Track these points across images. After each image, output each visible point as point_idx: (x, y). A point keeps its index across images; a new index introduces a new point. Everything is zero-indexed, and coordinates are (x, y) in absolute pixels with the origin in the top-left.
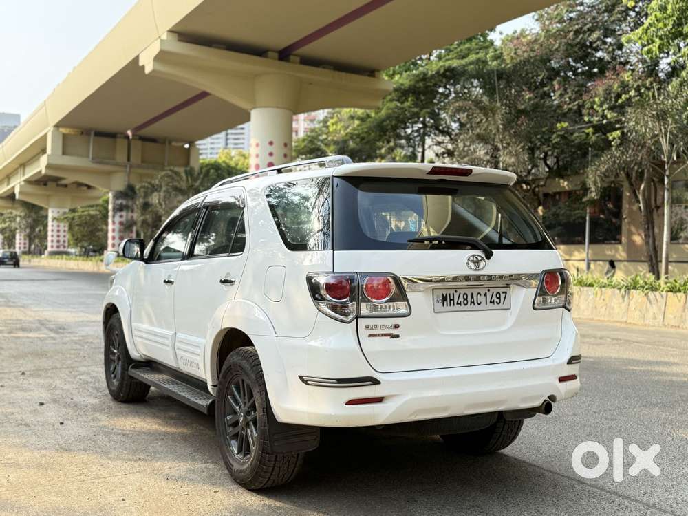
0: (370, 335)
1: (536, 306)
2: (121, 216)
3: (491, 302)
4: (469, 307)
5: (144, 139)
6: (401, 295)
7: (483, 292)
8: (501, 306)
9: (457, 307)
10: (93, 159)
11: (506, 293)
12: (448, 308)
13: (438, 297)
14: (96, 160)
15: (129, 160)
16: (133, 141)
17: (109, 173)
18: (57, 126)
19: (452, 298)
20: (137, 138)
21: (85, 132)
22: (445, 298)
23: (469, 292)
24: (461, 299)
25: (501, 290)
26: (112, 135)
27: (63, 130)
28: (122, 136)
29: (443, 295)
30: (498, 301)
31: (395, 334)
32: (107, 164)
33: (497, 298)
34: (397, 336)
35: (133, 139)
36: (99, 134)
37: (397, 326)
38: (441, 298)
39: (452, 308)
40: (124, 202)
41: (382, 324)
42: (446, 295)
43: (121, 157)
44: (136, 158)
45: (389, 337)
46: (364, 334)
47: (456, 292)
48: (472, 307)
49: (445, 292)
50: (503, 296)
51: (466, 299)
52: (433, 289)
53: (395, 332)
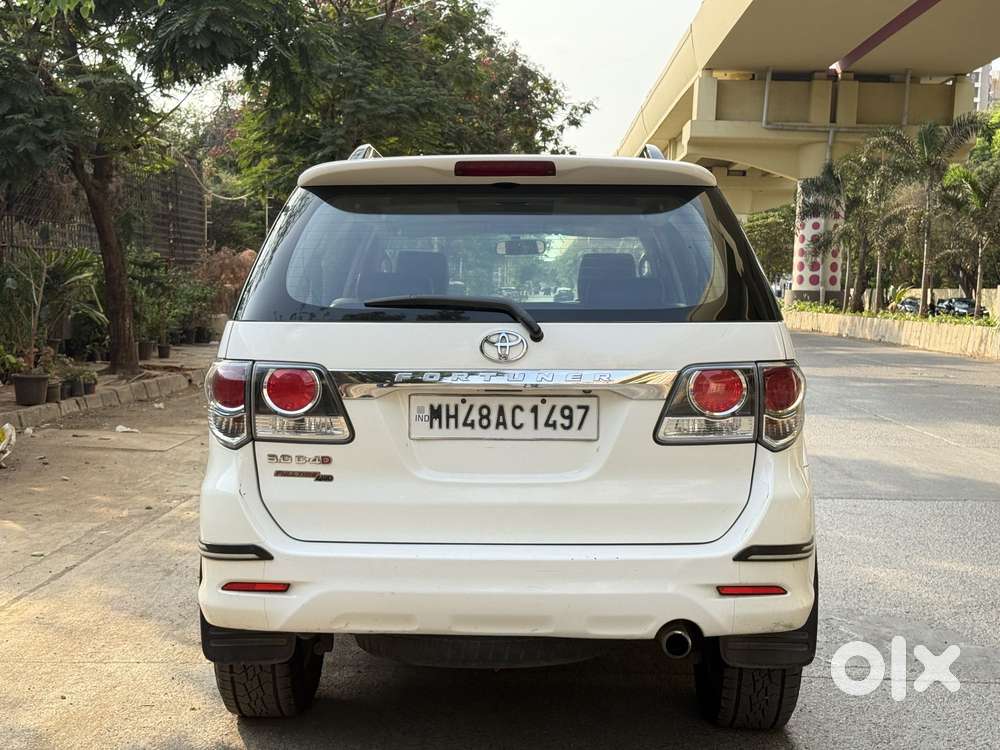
0: (278, 473)
1: (661, 435)
2: (816, 226)
3: (547, 424)
4: (492, 432)
5: (862, 77)
6: (331, 405)
7: (528, 403)
8: (573, 433)
9: (467, 432)
10: (768, 123)
11: (586, 408)
12: (444, 432)
13: (420, 410)
14: (773, 125)
15: (833, 120)
16: (843, 82)
17: (799, 147)
18: (709, 68)
19: (452, 412)
20: (852, 76)
21: (756, 76)
22: (435, 413)
23: (494, 403)
24: (475, 416)
25: (573, 403)
26: (805, 76)
27: (719, 75)
28: (824, 75)
29: (432, 407)
30: (566, 423)
31: (323, 473)
32: (794, 130)
33: (564, 416)
34: (329, 478)
35: (843, 79)
36: (780, 76)
37: (326, 460)
38: (427, 412)
39: (452, 432)
40: (821, 199)
41: (298, 454)
42: (440, 407)
43: (819, 114)
44: (847, 117)
45: (313, 479)
46: (267, 469)
47: (464, 401)
48: (501, 432)
49: (436, 401)
50: (578, 415)
51: (487, 417)
52: (410, 396)
53: (324, 470)
